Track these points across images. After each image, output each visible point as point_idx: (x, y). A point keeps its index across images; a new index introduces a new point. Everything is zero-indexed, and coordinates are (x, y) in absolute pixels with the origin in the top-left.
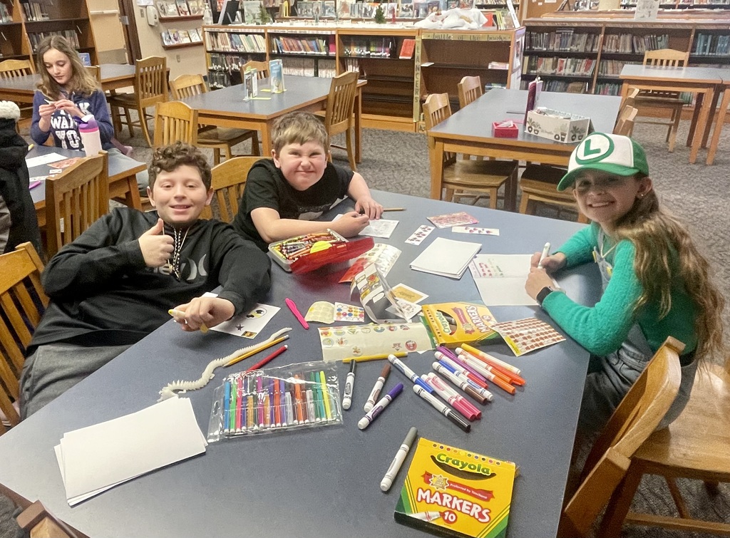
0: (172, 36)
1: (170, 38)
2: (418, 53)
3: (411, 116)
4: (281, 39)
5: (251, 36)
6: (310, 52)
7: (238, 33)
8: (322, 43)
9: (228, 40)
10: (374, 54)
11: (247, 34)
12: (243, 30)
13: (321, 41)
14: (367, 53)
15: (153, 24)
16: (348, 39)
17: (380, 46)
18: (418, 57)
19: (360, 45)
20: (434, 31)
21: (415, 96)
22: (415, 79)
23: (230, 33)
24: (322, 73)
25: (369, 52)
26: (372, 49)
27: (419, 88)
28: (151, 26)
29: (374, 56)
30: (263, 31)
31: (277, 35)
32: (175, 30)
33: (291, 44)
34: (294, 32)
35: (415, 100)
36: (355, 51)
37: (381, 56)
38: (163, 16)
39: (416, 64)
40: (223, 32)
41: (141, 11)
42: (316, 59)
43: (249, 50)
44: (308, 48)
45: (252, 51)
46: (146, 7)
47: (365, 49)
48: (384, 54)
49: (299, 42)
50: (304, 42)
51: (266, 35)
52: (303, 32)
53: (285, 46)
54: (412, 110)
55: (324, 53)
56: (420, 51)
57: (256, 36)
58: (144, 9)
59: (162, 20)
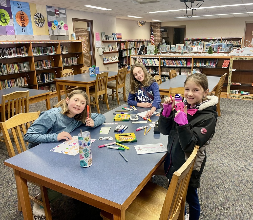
0: (107, 59)
1: (106, 60)
2: (231, 65)
3: (226, 92)
4: (166, 60)
5: (152, 59)
6: (179, 66)
7: (146, 58)
8: (184, 62)
9: (142, 61)
10: (208, 66)
11: (150, 59)
12: (149, 57)
13: (184, 61)
14: (205, 65)
15: (101, 55)
16: (196, 60)
17: (211, 63)
18: (231, 67)
19: (202, 63)
20: (239, 57)
21: (228, 83)
22: (229, 76)
23: (143, 58)
24: (183, 74)
25: (206, 65)
26: (207, 64)
27: (231, 80)
28: (100, 55)
29: (208, 67)
30: (158, 57)
31: (164, 59)
32: (108, 57)
33: (170, 63)
34: (173, 57)
35: (228, 85)
36: (199, 65)
37: (211, 67)
38: (104, 52)
39: (230, 70)
40: (140, 58)
41: (97, 49)
42: (180, 68)
43: (150, 65)
44: (178, 64)
45: (152, 65)
46: (99, 48)
47: (204, 64)
48: (213, 66)
49: (174, 61)
50: (176, 62)
51: (159, 59)
52: (177, 57)
53: (167, 63)
54: (227, 89)
55: (185, 66)
56: (232, 64)
57: (154, 59)
58: (98, 49)
59: (104, 53)
